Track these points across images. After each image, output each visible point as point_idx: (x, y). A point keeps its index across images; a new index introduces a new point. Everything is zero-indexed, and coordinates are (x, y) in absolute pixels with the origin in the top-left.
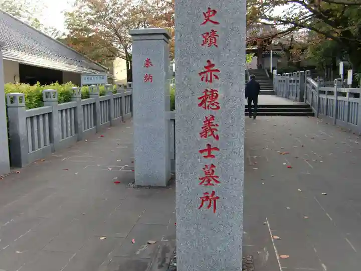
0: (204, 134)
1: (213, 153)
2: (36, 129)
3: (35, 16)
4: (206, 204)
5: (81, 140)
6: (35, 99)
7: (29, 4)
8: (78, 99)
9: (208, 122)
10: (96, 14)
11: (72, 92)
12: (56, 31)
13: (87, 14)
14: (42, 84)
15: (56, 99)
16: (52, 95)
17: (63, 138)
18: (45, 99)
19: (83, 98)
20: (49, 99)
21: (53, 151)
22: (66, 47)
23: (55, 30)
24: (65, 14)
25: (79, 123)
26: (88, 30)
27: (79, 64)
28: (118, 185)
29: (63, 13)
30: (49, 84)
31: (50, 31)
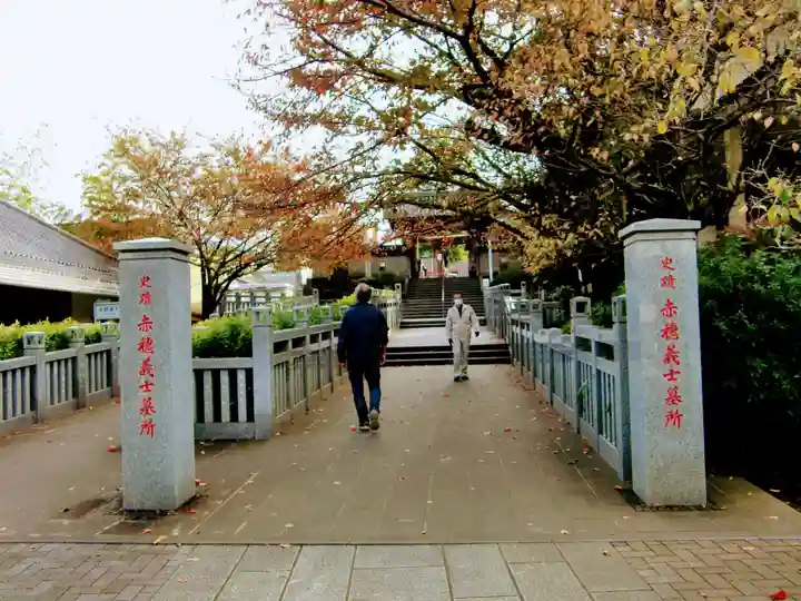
0: (142, 373)
1: (150, 387)
2: (10, 388)
3: (23, 181)
4: (146, 430)
5: (84, 406)
6: (10, 346)
7: (11, 158)
8: (79, 345)
9: (146, 363)
10: (142, 179)
11: (69, 334)
12: (64, 212)
13: (125, 179)
14: (23, 323)
15: (43, 345)
16: (36, 339)
17: (52, 403)
18: (25, 346)
19: (88, 342)
20: (31, 346)
21: (36, 421)
22: (83, 244)
23: (62, 209)
24: (85, 179)
25: (81, 381)
26: (127, 210)
27: (105, 277)
28: (114, 454)
29: (80, 177)
30: (34, 321)
31: (52, 212)
